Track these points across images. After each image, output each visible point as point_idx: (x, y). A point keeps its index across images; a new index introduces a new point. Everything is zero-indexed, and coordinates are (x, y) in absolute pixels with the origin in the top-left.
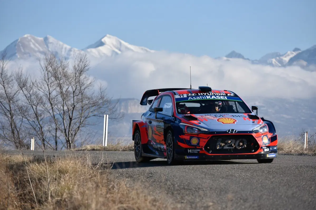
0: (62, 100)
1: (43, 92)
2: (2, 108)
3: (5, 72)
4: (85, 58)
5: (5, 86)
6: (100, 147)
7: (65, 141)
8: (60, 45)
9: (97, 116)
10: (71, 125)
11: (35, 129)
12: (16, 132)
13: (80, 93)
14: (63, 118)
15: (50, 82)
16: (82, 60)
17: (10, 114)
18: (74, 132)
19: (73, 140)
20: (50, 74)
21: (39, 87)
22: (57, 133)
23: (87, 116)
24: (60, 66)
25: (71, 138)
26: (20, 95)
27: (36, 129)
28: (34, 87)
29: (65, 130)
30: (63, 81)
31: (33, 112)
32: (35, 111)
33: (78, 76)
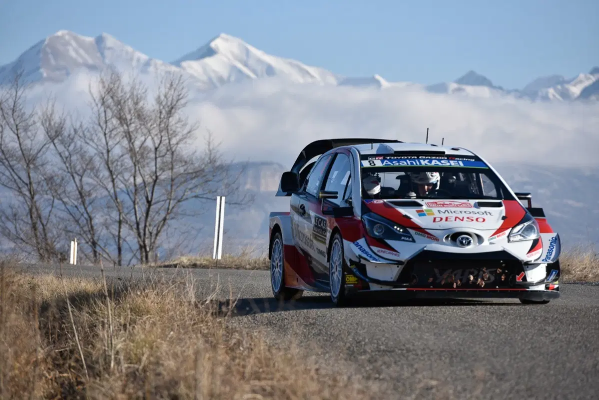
0: (133, 165)
1: (96, 147)
2: (13, 177)
3: (21, 107)
4: (181, 82)
5: (19, 135)
6: (207, 261)
7: (137, 247)
8: (127, 53)
9: (202, 198)
10: (150, 215)
11: (77, 221)
12: (40, 227)
13: (168, 150)
14: (133, 200)
15: (109, 128)
16: (174, 86)
17: (30, 191)
18: (155, 228)
19: (153, 245)
20: (109, 114)
21: (88, 138)
22: (121, 230)
23: (181, 198)
24: (130, 96)
25: (149, 240)
26: (48, 153)
27: (80, 222)
28: (76, 139)
29: (138, 224)
30: (136, 126)
31: (75, 188)
32: (79, 185)
33: (164, 118)
